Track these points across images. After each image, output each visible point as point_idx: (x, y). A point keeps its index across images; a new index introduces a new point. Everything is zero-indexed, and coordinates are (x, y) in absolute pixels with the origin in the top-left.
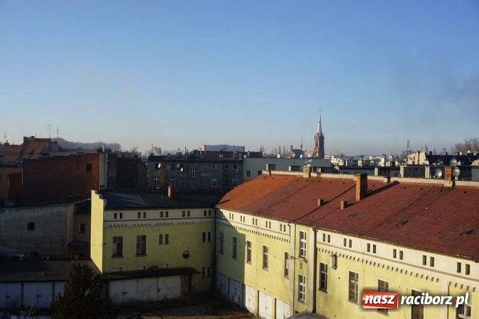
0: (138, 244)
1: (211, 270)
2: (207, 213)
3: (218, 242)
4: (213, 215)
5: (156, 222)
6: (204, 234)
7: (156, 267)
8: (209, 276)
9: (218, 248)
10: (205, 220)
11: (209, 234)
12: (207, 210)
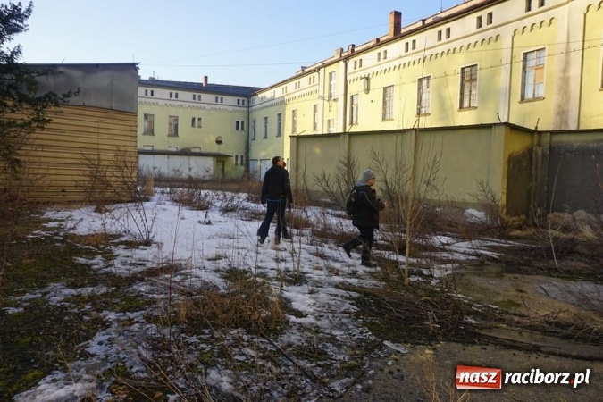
0: (170, 124)
1: (244, 158)
2: (241, 102)
3: (251, 130)
4: (246, 104)
5: (188, 104)
6: (237, 122)
7: (189, 150)
8: (242, 164)
9: (251, 136)
10: (239, 109)
11: (243, 123)
12: (241, 99)
